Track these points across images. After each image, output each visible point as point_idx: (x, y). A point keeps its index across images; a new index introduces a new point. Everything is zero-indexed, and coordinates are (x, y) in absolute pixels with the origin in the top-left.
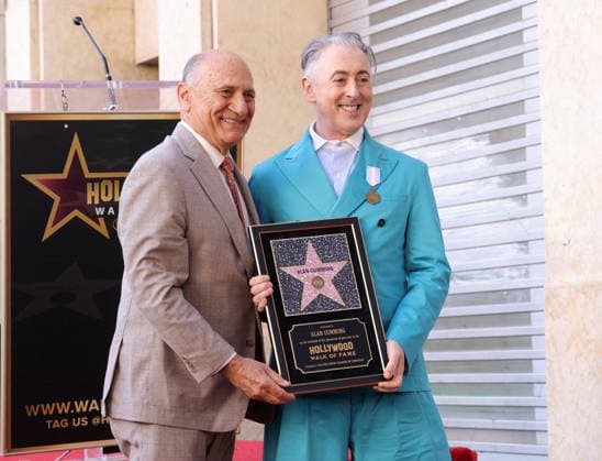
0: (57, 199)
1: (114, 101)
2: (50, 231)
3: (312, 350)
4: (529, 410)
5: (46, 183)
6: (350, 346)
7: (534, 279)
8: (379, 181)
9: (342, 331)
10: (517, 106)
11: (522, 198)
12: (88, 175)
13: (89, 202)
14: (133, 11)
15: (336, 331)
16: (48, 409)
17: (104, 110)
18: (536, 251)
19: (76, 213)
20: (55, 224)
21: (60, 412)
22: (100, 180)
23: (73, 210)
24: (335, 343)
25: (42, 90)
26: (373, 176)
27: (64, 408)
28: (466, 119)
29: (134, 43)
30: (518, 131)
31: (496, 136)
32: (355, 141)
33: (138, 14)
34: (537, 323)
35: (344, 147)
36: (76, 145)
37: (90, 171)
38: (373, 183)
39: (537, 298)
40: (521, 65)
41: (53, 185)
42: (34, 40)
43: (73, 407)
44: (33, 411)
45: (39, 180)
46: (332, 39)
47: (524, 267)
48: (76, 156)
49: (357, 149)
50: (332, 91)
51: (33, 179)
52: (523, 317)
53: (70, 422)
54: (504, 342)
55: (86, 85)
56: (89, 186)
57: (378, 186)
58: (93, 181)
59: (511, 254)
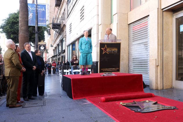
2: (103, 53)
4: (147, 71)
7: (148, 59)
10: (147, 42)
11: (147, 51)
18: (148, 56)
19: (106, 52)
27: (104, 69)
28: (142, 43)
30: (147, 44)
31: (145, 45)
34: (148, 63)
36: (106, 45)
37: (107, 48)
39: (148, 60)
41: (104, 49)
47: (147, 57)
51: (102, 48)
52: (147, 62)
53: (105, 71)
54: (145, 64)
59: (146, 56)
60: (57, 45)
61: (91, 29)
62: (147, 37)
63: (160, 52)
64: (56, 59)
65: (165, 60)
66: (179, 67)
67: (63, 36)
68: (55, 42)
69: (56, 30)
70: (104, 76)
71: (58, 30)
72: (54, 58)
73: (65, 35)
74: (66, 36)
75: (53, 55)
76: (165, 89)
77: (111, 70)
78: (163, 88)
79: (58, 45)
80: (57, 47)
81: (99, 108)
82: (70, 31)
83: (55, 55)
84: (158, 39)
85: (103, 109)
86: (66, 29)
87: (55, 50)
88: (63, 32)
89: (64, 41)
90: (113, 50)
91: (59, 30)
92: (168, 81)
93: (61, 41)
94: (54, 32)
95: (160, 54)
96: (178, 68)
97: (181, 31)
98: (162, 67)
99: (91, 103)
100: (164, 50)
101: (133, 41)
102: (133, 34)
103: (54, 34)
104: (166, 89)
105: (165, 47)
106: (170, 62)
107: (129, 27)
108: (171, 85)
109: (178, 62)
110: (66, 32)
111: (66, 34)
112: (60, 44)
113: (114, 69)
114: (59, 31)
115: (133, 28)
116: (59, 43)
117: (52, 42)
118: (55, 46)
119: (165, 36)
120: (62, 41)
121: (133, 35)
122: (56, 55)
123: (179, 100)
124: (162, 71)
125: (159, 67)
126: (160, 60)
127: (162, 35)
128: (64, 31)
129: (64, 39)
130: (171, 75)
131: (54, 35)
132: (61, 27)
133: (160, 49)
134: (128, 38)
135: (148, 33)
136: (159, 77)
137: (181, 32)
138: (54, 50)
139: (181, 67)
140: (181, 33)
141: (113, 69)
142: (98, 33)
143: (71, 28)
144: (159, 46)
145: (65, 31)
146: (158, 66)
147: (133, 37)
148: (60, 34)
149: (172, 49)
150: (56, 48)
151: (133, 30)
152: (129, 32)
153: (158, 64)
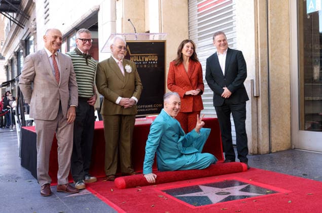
1: (137, 38)
12: (130, 55)
14: (145, 20)
17: (134, 40)
22: (133, 56)
29: (145, 27)
33: (146, 21)
36: (128, 48)
37: (131, 53)
42: (122, 26)
48: (128, 50)
55: (130, 34)
58: (132, 56)
60: (15, 55)
61: (98, 10)
62: (231, 29)
63: (261, 64)
64: (12, 90)
66: (307, 98)
67: (29, 32)
68: (8, 46)
69: (11, 14)
71: (15, 14)
72: (9, 89)
73: (33, 26)
74: (36, 29)
75: (6, 81)
76: (275, 151)
77: (142, 108)
78: (270, 148)
79: (17, 54)
80: (15, 60)
81: (110, 204)
82: (46, 18)
83: (10, 79)
84: (257, 33)
85: (117, 205)
86: (35, 14)
87: (10, 67)
88: (28, 19)
89: (32, 44)
90: (146, 60)
91: (17, 16)
92: (280, 133)
93: (23, 45)
94: (7, 21)
95: (262, 67)
96: (305, 101)
97: (308, 12)
98: (266, 101)
99: (90, 193)
100: (271, 56)
101: (200, 39)
102: (199, 20)
103: (6, 25)
104: (277, 152)
105: (272, 52)
106: (285, 88)
107: (188, 4)
108: (289, 142)
109: (304, 85)
110: (37, 20)
111: (36, 25)
112: (21, 51)
113: (152, 105)
114: (18, 19)
115: (198, 6)
116: (19, 50)
117: (2, 47)
118: (9, 56)
119: (271, 24)
120: (26, 44)
121: (199, 25)
122: (13, 81)
123: (304, 175)
124: (266, 110)
125: (260, 100)
126: (262, 83)
127: (265, 21)
128: (30, 17)
129: (31, 39)
130: (289, 118)
131: (5, 28)
132: (21, 7)
134: (186, 30)
135: (233, 18)
136: (260, 123)
137: (309, 14)
138: (7, 67)
139: (311, 98)
140: (309, 17)
141: (149, 106)
142: (114, 22)
143: (47, 8)
144: (259, 49)
145: (32, 18)
146: (257, 97)
147: (199, 29)
148: (20, 25)
149: (290, 56)
150: (11, 61)
151: (199, 10)
152: (189, 15)
153: (256, 92)
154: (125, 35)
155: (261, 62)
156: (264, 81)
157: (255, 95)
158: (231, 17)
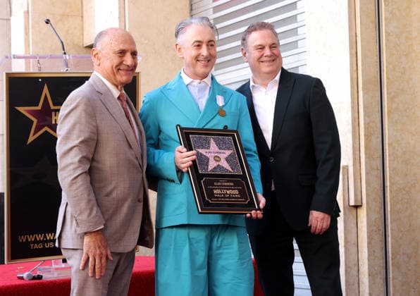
0: (35, 121)
1: (67, 66)
2: (31, 139)
3: (215, 192)
5: (30, 112)
6: (236, 192)
8: (223, 104)
9: (232, 184)
10: (295, 70)
12: (52, 107)
13: (53, 122)
14: (82, 17)
15: (228, 184)
16: (31, 238)
17: (62, 71)
19: (46, 129)
20: (34, 135)
21: (38, 239)
23: (44, 127)
24: (228, 189)
25: (31, 60)
26: (220, 101)
27: (40, 237)
29: (83, 34)
32: (208, 80)
35: (202, 84)
36: (46, 90)
37: (54, 105)
38: (221, 105)
40: (297, 48)
42: (27, 33)
43: (45, 237)
44: (23, 239)
45: (25, 110)
46: (193, 21)
48: (46, 96)
49: (210, 85)
50: (193, 52)
51: (22, 109)
53: (44, 245)
55: (51, 57)
56: (53, 113)
57: (223, 106)
58: (56, 110)
62: (295, 44)
63: (366, 128)
65: (393, 169)
70: (40, 277)
84: (354, 55)
95: (367, 137)
98: (377, 216)
100: (389, 112)
105: (391, 100)
119: (388, 35)
124: (378, 238)
125: (363, 213)
126: (367, 173)
127: (373, 27)
133: (364, 107)
135: (300, 18)
136: (364, 268)
142: (5, 20)
146: (357, 207)
151: (215, 0)
152: (191, 10)
153: (356, 195)
154: (38, 58)
155: (365, 124)
156: (372, 169)
157: (352, 203)
158: (295, 17)
